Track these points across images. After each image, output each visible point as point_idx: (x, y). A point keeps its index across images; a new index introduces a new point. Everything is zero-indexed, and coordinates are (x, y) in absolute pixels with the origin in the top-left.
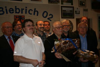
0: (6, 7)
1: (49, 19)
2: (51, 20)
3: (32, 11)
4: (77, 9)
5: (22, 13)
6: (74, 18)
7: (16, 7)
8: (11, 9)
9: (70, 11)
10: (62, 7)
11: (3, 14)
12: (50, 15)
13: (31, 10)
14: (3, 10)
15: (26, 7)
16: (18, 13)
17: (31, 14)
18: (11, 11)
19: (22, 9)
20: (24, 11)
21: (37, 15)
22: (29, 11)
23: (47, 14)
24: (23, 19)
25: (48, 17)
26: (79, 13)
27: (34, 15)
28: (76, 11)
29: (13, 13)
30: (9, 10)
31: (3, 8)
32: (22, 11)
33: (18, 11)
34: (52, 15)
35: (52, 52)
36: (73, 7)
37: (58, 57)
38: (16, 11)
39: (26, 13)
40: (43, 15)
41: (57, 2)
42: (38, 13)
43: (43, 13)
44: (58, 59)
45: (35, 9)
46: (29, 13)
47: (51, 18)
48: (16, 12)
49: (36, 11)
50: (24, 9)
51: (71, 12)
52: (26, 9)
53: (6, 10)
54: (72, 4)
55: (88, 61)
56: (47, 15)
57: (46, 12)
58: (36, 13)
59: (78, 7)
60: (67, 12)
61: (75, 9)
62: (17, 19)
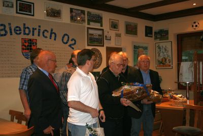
0: (10, 24)
1: (70, 46)
2: (73, 48)
3: (48, 32)
4: (108, 32)
5: (33, 35)
6: (103, 46)
7: (24, 25)
8: (17, 27)
9: (99, 35)
10: (88, 28)
11: (5, 35)
12: (72, 40)
13: (46, 30)
14: (5, 28)
15: (39, 26)
16: (28, 34)
17: (46, 37)
18: (17, 30)
19: (33, 29)
20: (36, 32)
21: (55, 39)
22: (43, 32)
23: (68, 38)
24: (35, 44)
25: (70, 42)
26: (110, 40)
27: (51, 38)
28: (106, 36)
29: (20, 33)
30: (15, 30)
31: (5, 26)
32: (33, 32)
33: (27, 31)
34: (75, 41)
36: (103, 30)
38: (24, 31)
39: (39, 35)
40: (62, 40)
41: (82, 20)
42: (55, 36)
43: (63, 37)
45: (52, 30)
46: (44, 35)
47: (73, 44)
48: (25, 34)
49: (53, 33)
50: (36, 29)
51: (100, 37)
52: (39, 29)
53: (11, 29)
54: (102, 26)
56: (68, 40)
57: (66, 35)
58: (53, 35)
59: (109, 30)
60: (95, 37)
61: (106, 34)
62: (27, 45)
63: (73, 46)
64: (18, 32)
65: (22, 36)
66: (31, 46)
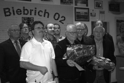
0: (13, 8)
1: (60, 21)
2: (63, 23)
4: (93, 11)
5: (31, 14)
6: (89, 21)
7: (24, 7)
8: (18, 9)
9: (85, 13)
10: (75, 8)
11: (9, 15)
12: (62, 17)
13: (41, 11)
14: (9, 11)
15: (36, 8)
16: (27, 14)
17: (41, 16)
18: (19, 12)
19: (31, 10)
21: (48, 17)
22: (39, 13)
23: (59, 15)
24: (32, 21)
25: (60, 19)
26: (95, 16)
27: (44, 16)
28: (91, 14)
29: (21, 14)
30: (16, 11)
31: (9, 9)
32: (31, 12)
33: (26, 12)
34: (65, 18)
35: (64, 59)
36: (88, 9)
37: (70, 65)
38: (24, 12)
39: (35, 15)
40: (54, 17)
41: (70, 2)
43: (55, 15)
44: (70, 67)
45: (45, 10)
46: (39, 15)
47: (63, 20)
48: (24, 14)
49: (47, 13)
51: (86, 15)
52: (35, 10)
53: (13, 11)
54: (87, 6)
55: (103, 69)
56: (59, 17)
57: (57, 13)
58: (47, 14)
59: (94, 9)
60: (81, 14)
61: (91, 11)
62: (26, 21)
63: (62, 22)
64: (19, 13)
65: (22, 15)
66: (29, 22)
